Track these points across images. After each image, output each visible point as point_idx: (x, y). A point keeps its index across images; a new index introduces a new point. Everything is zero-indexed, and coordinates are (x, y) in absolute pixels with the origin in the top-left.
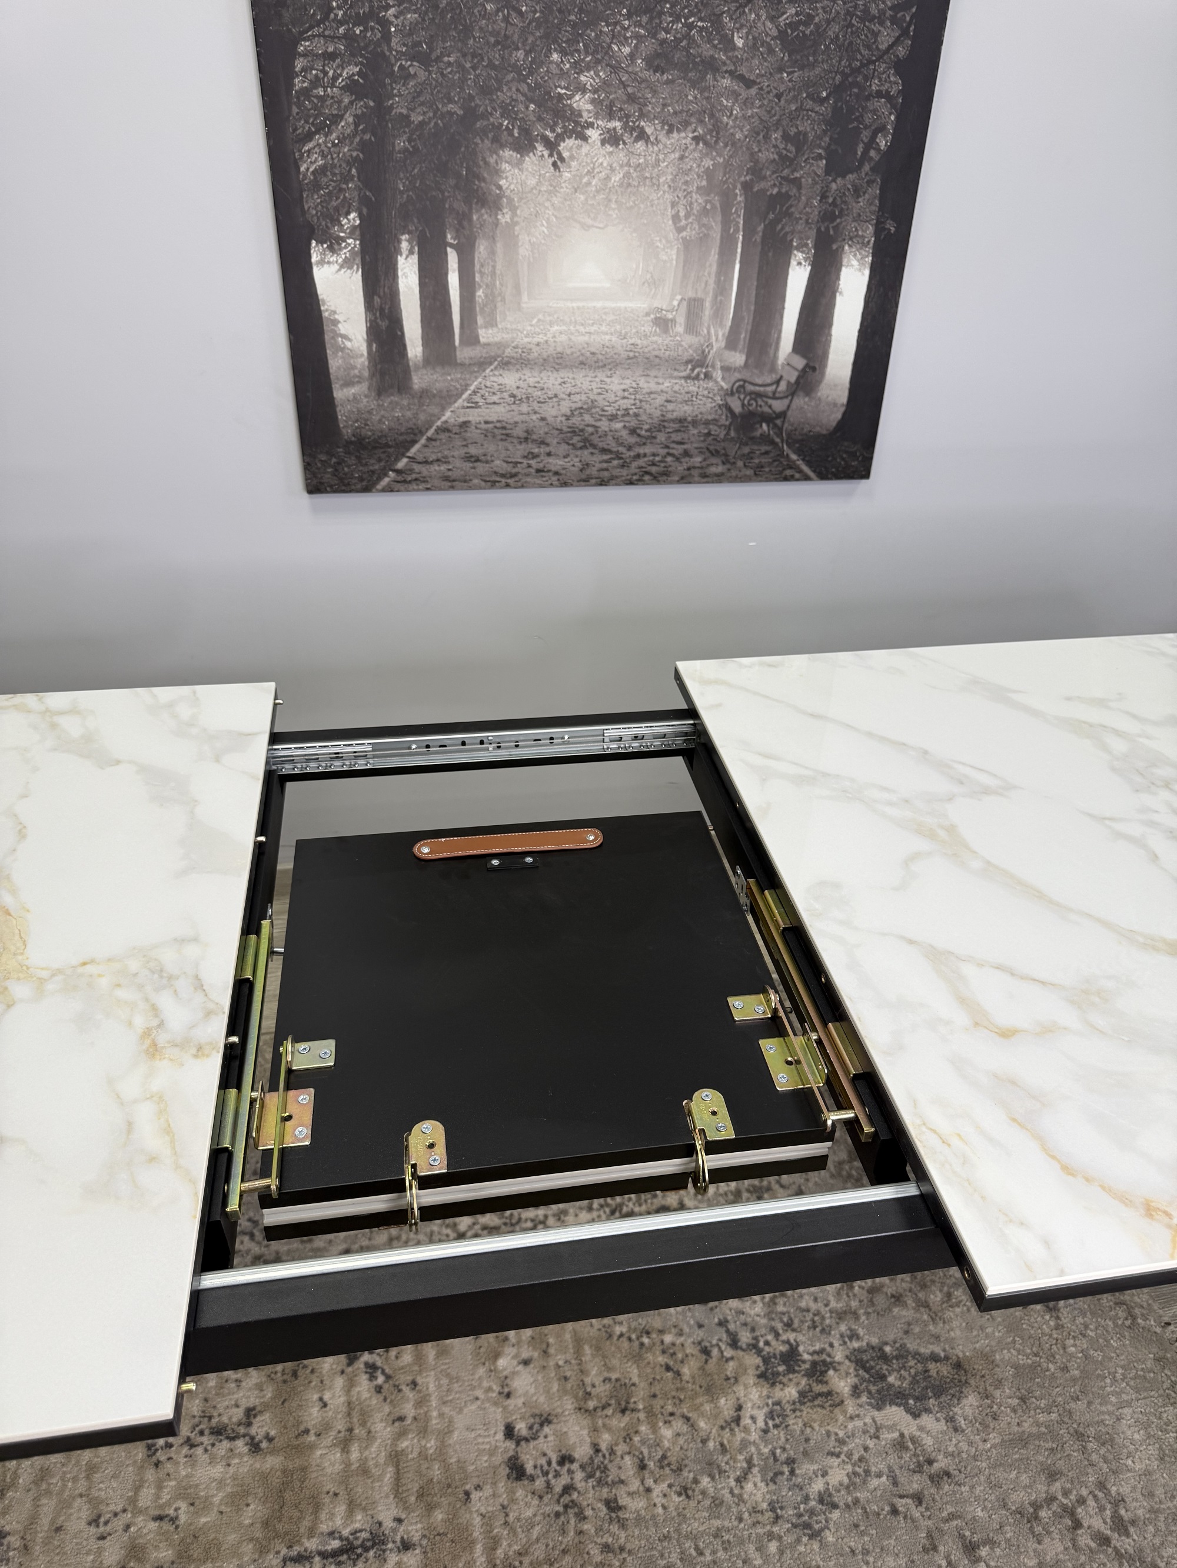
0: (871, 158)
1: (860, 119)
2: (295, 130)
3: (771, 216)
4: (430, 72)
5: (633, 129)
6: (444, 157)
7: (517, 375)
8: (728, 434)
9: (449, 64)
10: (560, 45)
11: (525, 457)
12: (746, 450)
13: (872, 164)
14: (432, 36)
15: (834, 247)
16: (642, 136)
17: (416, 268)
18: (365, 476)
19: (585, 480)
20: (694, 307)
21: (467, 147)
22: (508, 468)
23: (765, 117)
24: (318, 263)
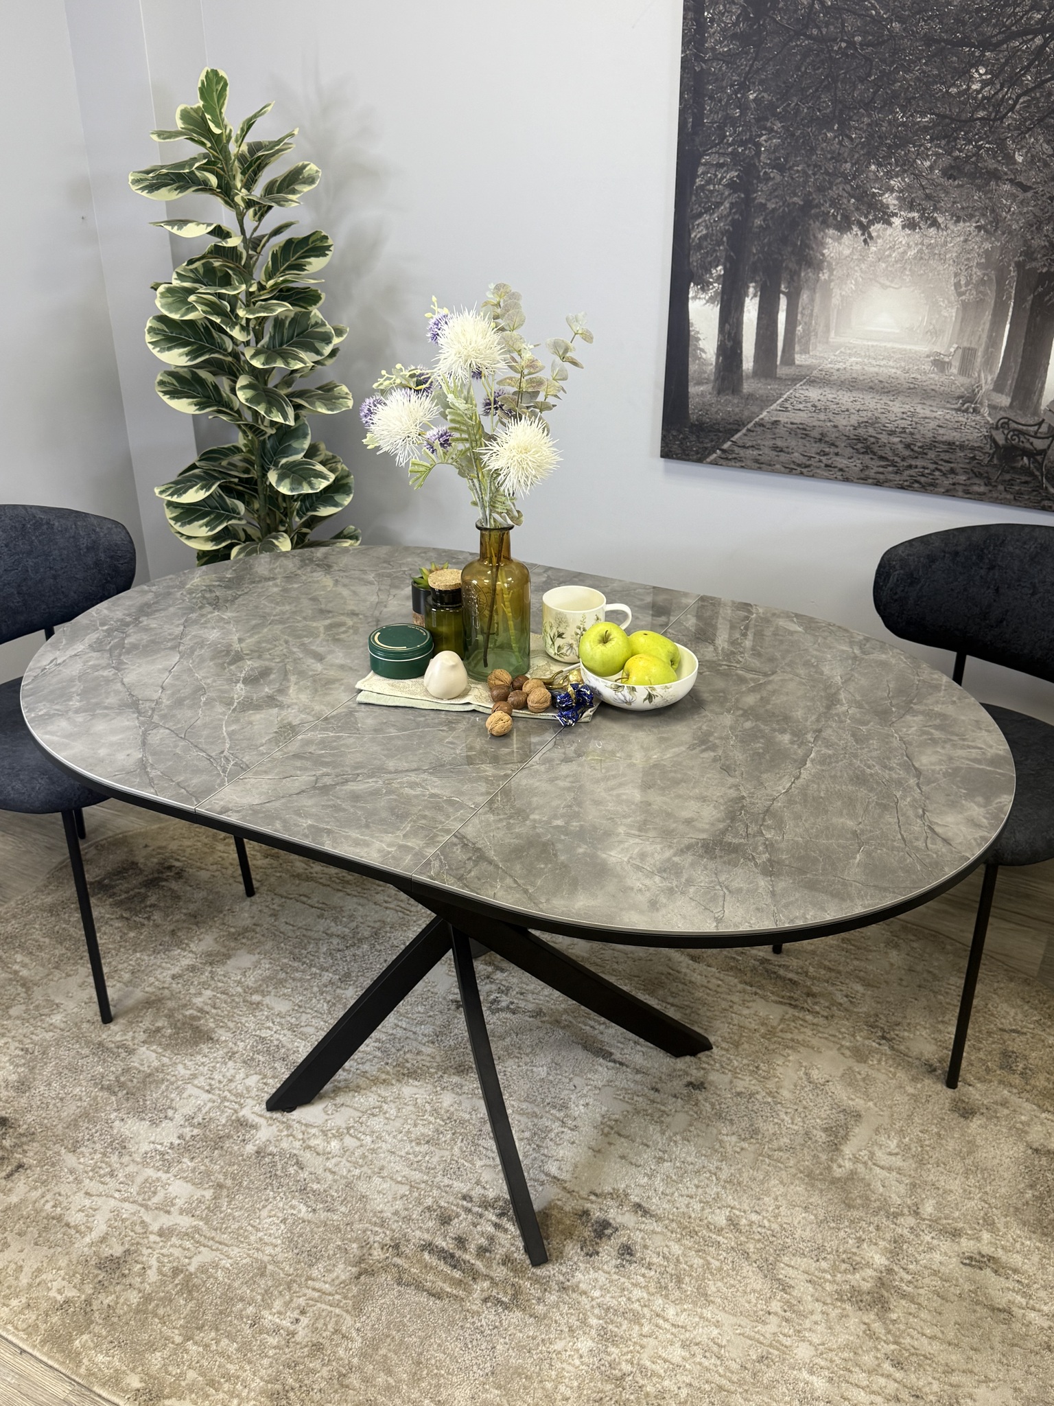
2: (692, 210)
3: (1040, 289)
4: (784, 177)
5: (928, 218)
6: (786, 233)
7: (820, 391)
8: (991, 461)
9: (798, 171)
10: (877, 160)
11: (818, 454)
12: (1007, 477)
14: (788, 154)
16: (934, 223)
17: (757, 307)
18: (699, 451)
19: (865, 479)
20: (967, 356)
21: (803, 226)
22: (804, 460)
23: (1039, 213)
24: (693, 298)
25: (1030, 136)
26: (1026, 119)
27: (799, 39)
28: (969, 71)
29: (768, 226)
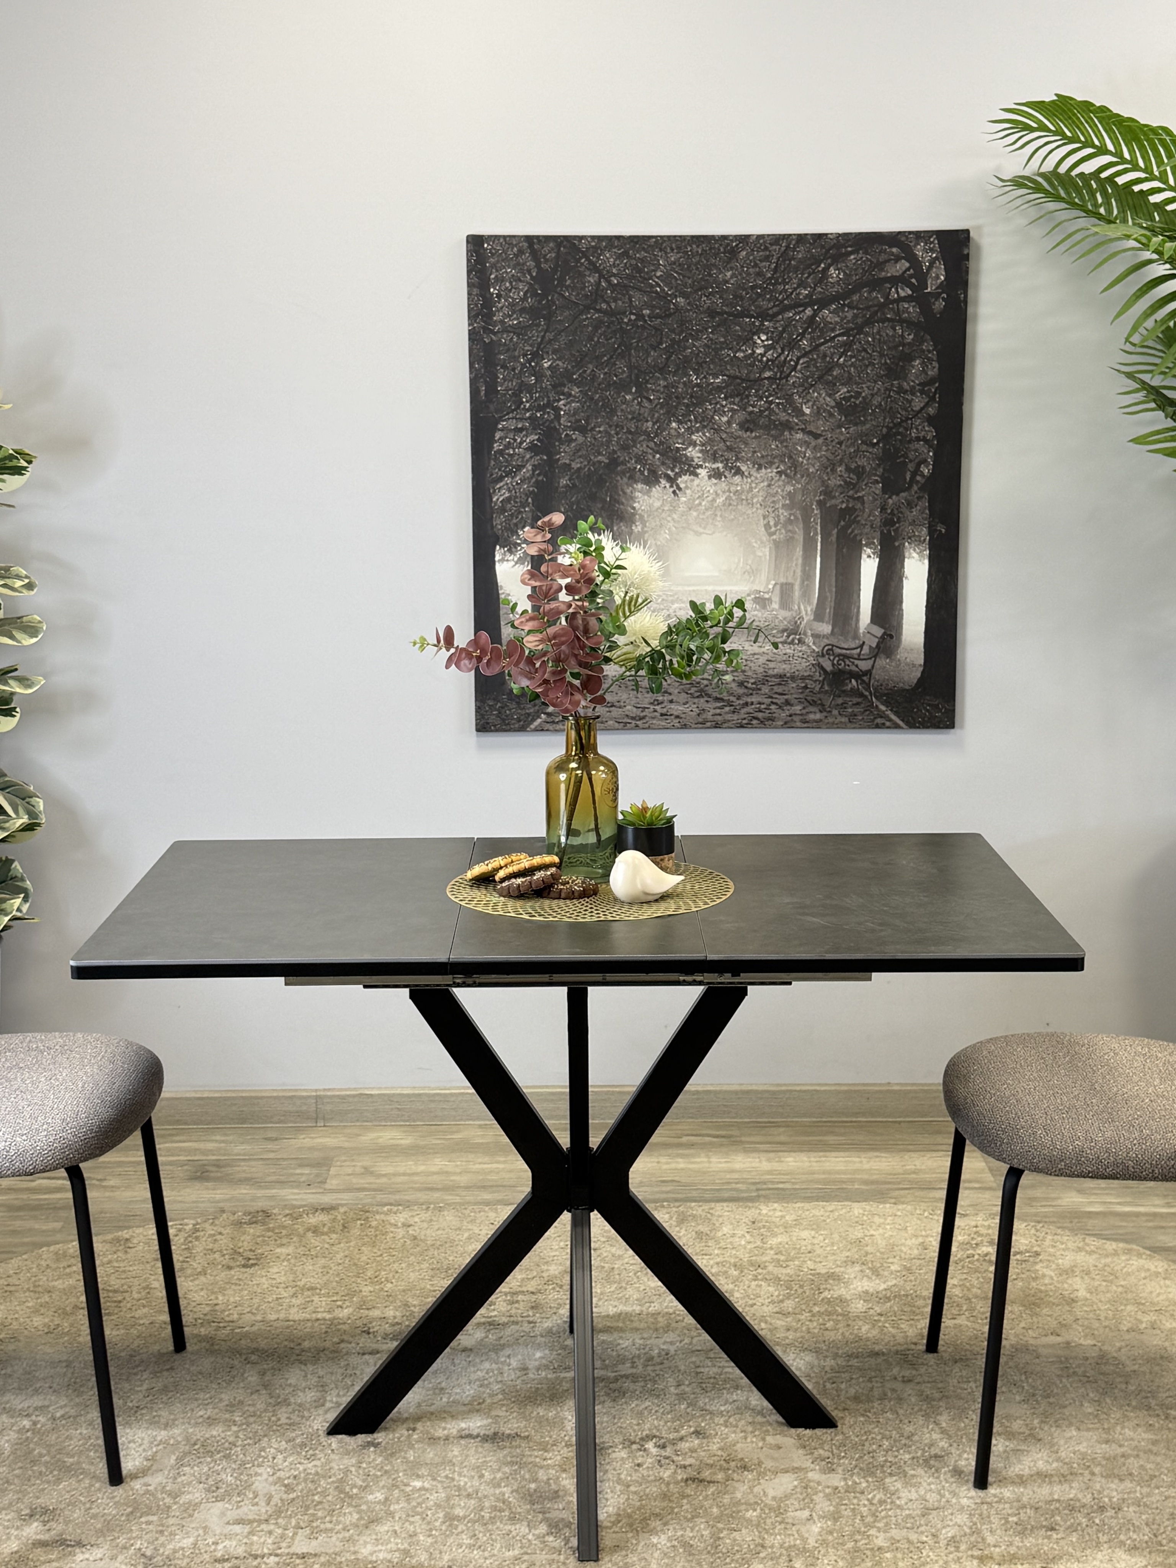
0: (918, 482)
1: (905, 456)
2: (492, 475)
3: (842, 523)
4: (586, 438)
5: (732, 468)
6: (594, 490)
8: (821, 688)
9: (600, 432)
10: (677, 418)
11: (651, 703)
12: (840, 701)
13: (920, 485)
14: (588, 416)
15: (897, 544)
16: (738, 472)
18: (522, 717)
19: (702, 723)
20: (786, 590)
21: (610, 483)
22: (638, 712)
23: (831, 457)
24: (499, 561)
25: (814, 392)
26: (808, 377)
27: (589, 313)
28: (752, 339)
29: (574, 485)
